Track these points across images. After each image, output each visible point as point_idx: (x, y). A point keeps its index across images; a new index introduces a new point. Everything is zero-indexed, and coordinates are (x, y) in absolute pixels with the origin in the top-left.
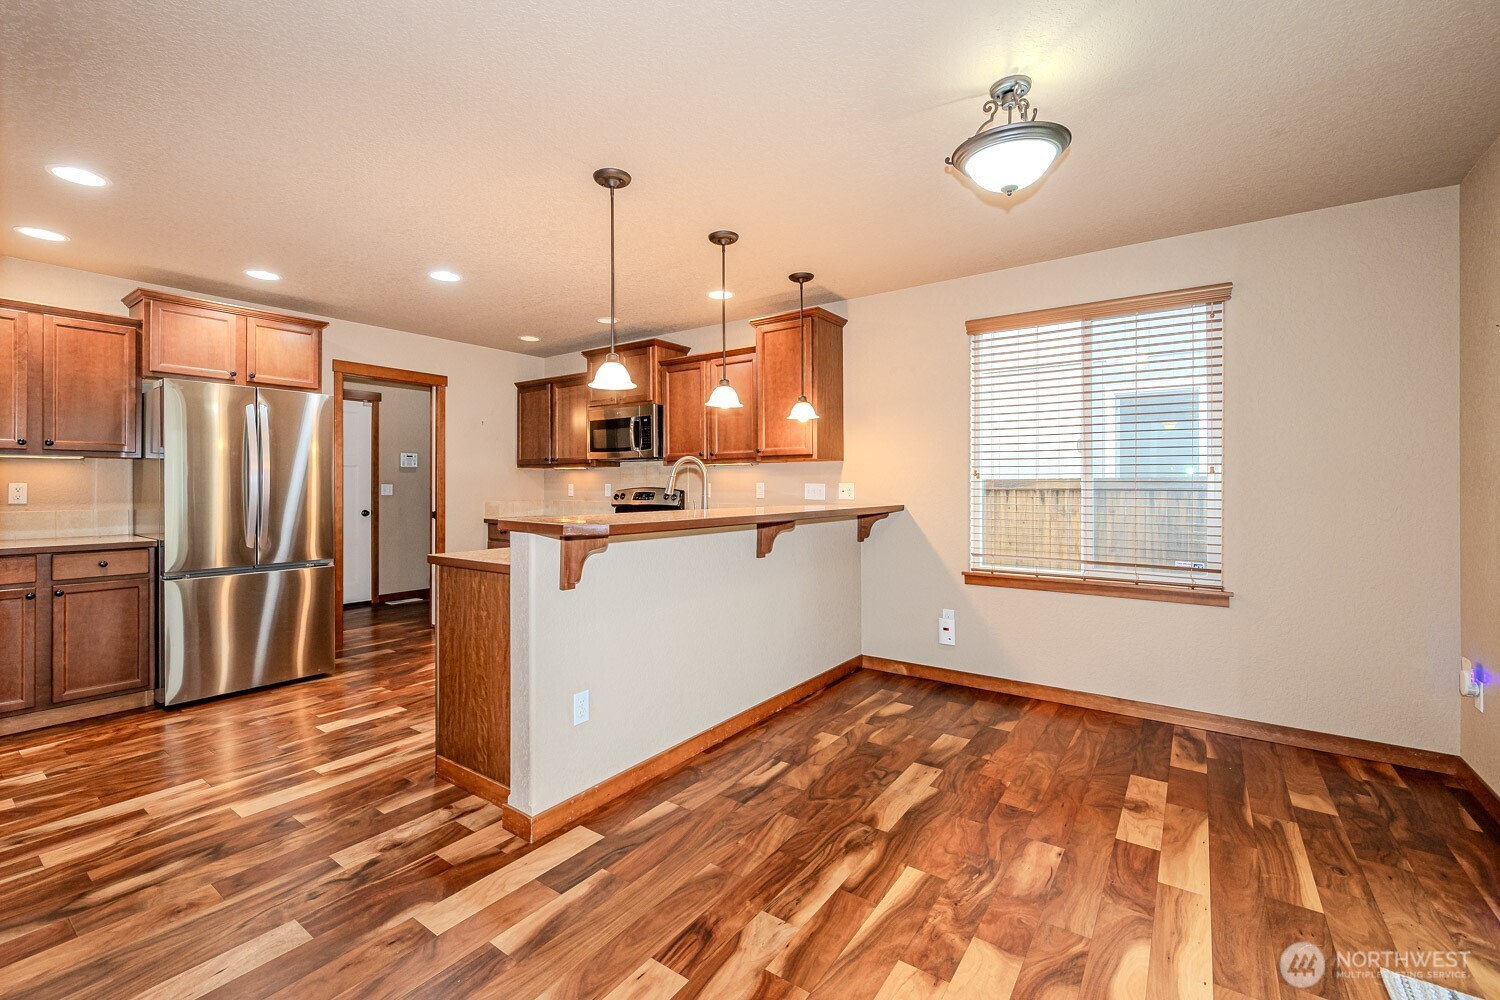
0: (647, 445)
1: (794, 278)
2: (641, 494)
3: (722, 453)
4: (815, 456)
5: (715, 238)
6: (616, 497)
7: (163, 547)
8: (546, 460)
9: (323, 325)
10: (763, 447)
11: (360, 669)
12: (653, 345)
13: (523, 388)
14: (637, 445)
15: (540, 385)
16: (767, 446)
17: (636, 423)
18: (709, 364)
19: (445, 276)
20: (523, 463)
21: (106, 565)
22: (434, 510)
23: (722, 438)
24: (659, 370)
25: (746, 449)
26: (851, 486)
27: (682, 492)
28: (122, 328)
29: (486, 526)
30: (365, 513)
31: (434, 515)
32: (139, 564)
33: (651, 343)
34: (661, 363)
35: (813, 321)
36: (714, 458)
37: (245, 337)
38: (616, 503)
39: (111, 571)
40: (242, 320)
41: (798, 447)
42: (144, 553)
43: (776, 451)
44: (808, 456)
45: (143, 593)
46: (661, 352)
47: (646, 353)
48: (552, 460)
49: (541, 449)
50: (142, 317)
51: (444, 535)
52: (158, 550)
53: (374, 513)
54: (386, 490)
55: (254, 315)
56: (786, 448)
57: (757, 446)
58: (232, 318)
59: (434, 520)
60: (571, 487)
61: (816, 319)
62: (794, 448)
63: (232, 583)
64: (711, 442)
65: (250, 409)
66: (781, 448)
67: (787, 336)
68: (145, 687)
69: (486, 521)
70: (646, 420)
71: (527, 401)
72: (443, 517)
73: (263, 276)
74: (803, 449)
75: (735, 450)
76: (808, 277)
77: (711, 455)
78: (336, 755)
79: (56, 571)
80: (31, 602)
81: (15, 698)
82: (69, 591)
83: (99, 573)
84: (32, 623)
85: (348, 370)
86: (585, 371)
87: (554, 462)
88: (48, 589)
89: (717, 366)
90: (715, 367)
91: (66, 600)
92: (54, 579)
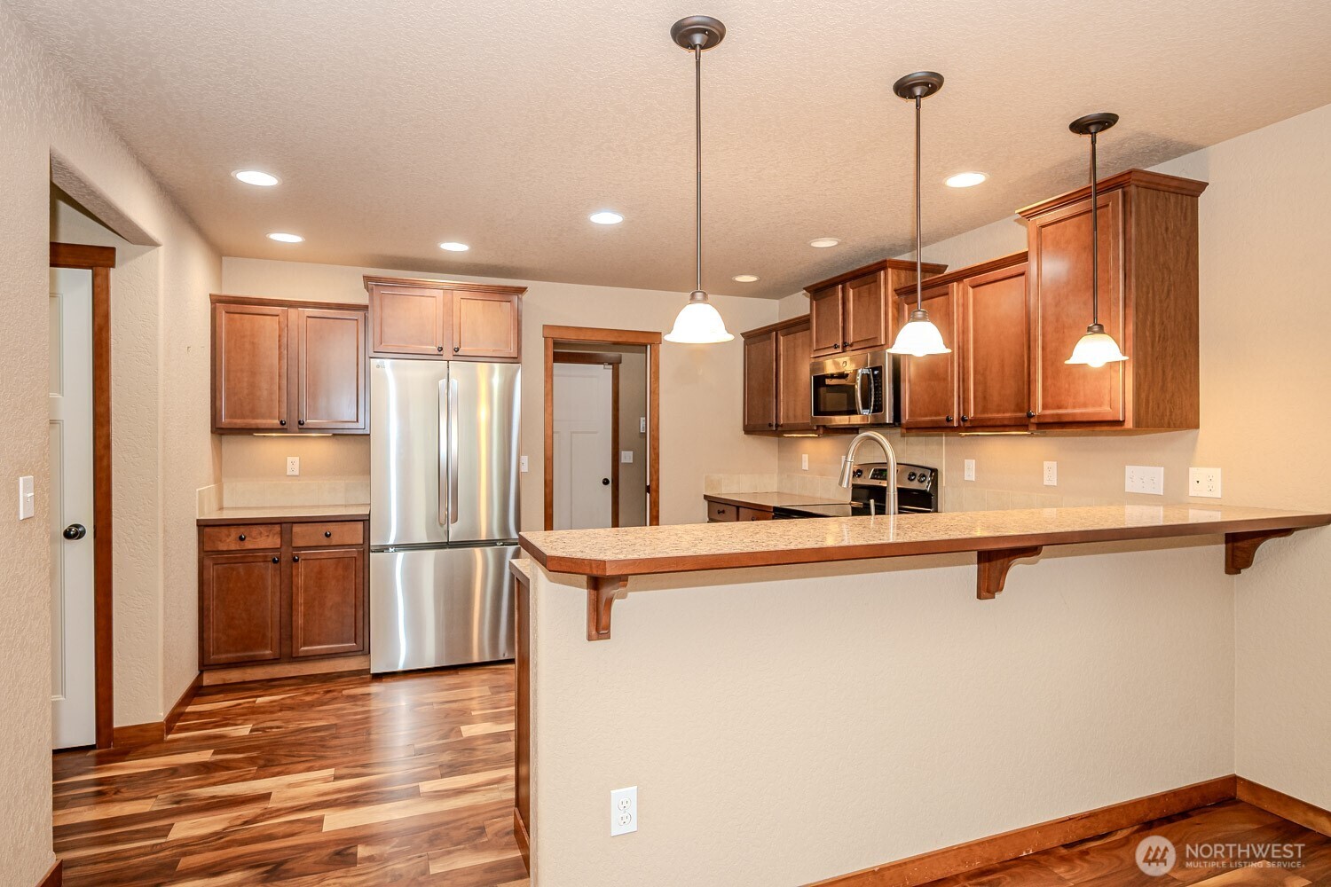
0: (879, 408)
1: (1079, 127)
2: (880, 472)
3: (979, 416)
4: (1129, 424)
5: (904, 89)
8: (770, 425)
9: (521, 290)
10: (1038, 410)
12: (884, 268)
13: (749, 340)
14: (866, 406)
15: (764, 335)
16: (1045, 407)
17: (864, 377)
18: (961, 285)
19: (606, 218)
20: (749, 429)
21: (329, 535)
22: (648, 484)
23: (980, 394)
24: (894, 302)
25: (1015, 411)
26: (1216, 473)
27: (934, 471)
28: (354, 314)
29: (706, 503)
30: (606, 482)
31: (648, 489)
32: (356, 535)
33: (882, 266)
34: (898, 292)
35: (1124, 194)
36: (968, 424)
39: (335, 540)
40: (449, 295)
41: (1097, 409)
42: (360, 525)
43: (1059, 415)
44: (1116, 423)
45: (359, 563)
46: (898, 276)
47: (876, 281)
48: (777, 426)
49: (766, 410)
51: (658, 511)
52: (367, 524)
53: (614, 482)
54: (625, 457)
55: (459, 288)
56: (1077, 411)
57: (1029, 409)
58: (440, 294)
59: (648, 495)
60: (805, 457)
61: (1133, 190)
62: (1090, 410)
64: (964, 400)
65: (442, 384)
66: (1069, 411)
67: (1079, 227)
68: (358, 652)
69: (706, 497)
70: (876, 372)
71: (753, 356)
72: (657, 491)
73: (455, 248)
74: (1105, 411)
75: (998, 412)
76: (1107, 121)
77: (963, 419)
78: (452, 769)
79: (294, 540)
80: (277, 565)
81: (267, 649)
82: (303, 557)
83: (325, 542)
84: (278, 583)
85: (557, 335)
86: (808, 312)
87: (779, 429)
88: (290, 554)
89: (973, 287)
90: (971, 290)
91: (301, 564)
92: (294, 545)
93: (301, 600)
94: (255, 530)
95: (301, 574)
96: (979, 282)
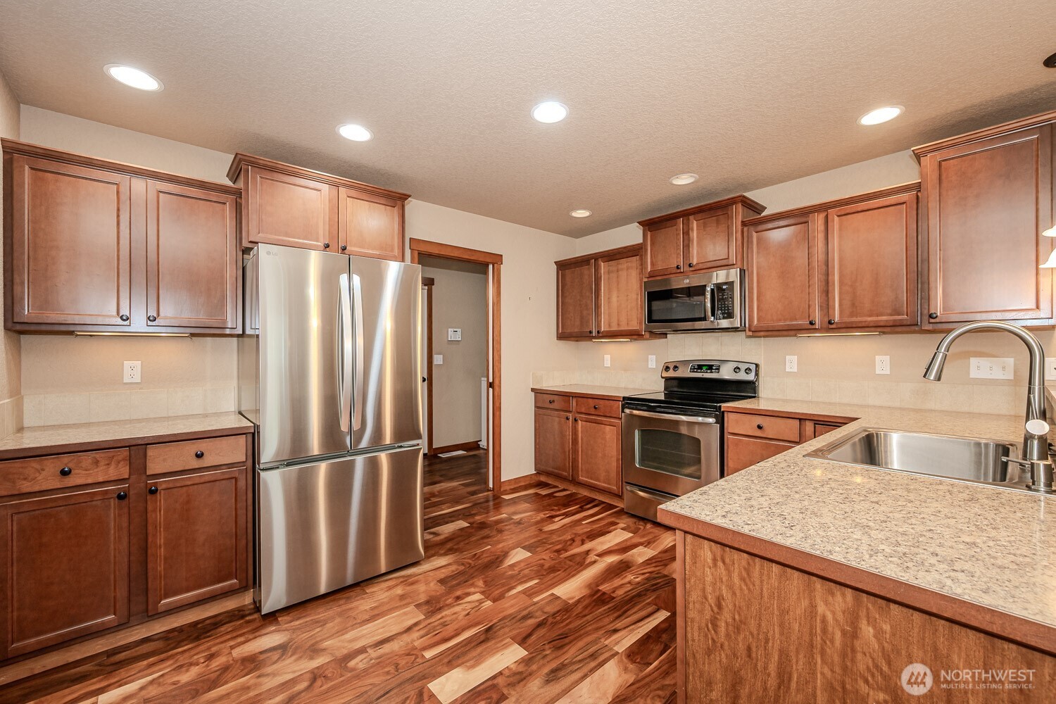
2: (700, 367)
6: (667, 369)
7: (259, 432)
8: (590, 332)
9: (406, 197)
10: (938, 311)
11: (445, 554)
12: (735, 203)
13: (564, 266)
14: (713, 315)
15: (584, 261)
17: (712, 290)
18: (825, 215)
20: (562, 336)
21: (202, 454)
22: (491, 380)
24: (740, 232)
27: (757, 365)
28: (222, 198)
29: (533, 395)
30: (423, 379)
31: (491, 385)
32: (235, 452)
33: (733, 201)
34: (744, 224)
37: (336, 209)
38: (666, 374)
39: (208, 461)
40: (334, 190)
42: (242, 439)
45: (242, 483)
47: (726, 213)
48: (596, 332)
49: (584, 321)
50: (240, 184)
51: (500, 404)
52: (253, 436)
53: (429, 380)
54: (438, 360)
55: (345, 185)
58: (325, 188)
59: (491, 390)
60: (607, 358)
63: (326, 468)
65: (344, 278)
68: (243, 589)
69: (533, 390)
70: (726, 287)
71: (568, 279)
72: (499, 387)
79: (149, 465)
80: (125, 502)
81: (108, 614)
82: (164, 486)
83: (196, 464)
84: (125, 524)
85: (423, 248)
86: (641, 241)
87: (601, 335)
88: (142, 485)
89: (838, 216)
90: (836, 218)
91: (161, 496)
92: (148, 474)
93: (161, 540)
94: (87, 459)
95: (160, 509)
96: (848, 211)
